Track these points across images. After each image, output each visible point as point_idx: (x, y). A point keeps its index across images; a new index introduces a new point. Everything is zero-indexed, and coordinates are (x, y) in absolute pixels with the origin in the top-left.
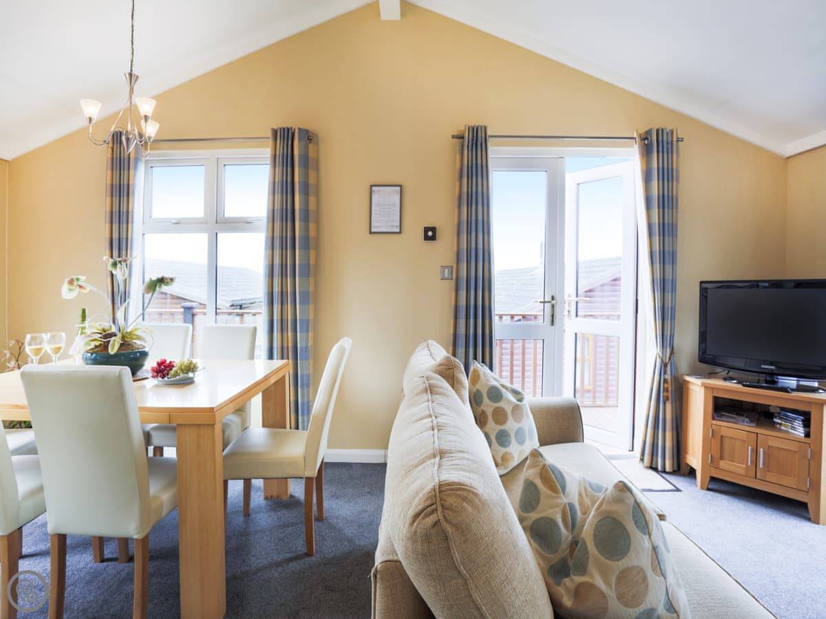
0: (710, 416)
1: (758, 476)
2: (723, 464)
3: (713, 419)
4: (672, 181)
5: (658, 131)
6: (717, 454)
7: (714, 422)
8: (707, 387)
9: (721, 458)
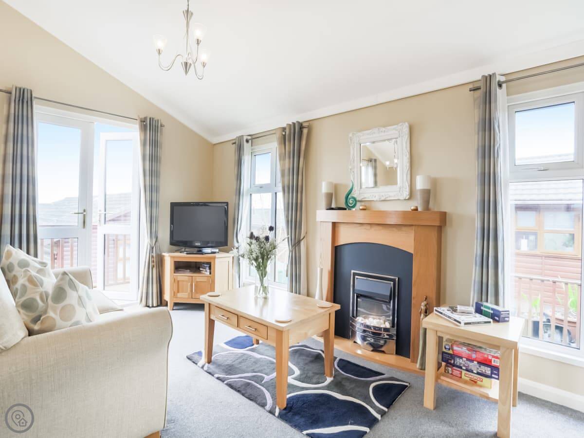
0: (173, 272)
1: (193, 297)
2: (179, 295)
3: (175, 273)
4: (157, 147)
5: (150, 119)
6: (176, 290)
7: (175, 274)
8: (172, 257)
9: (178, 292)
